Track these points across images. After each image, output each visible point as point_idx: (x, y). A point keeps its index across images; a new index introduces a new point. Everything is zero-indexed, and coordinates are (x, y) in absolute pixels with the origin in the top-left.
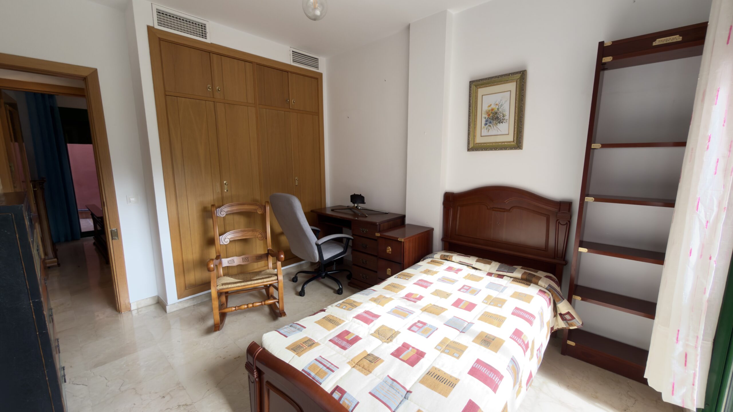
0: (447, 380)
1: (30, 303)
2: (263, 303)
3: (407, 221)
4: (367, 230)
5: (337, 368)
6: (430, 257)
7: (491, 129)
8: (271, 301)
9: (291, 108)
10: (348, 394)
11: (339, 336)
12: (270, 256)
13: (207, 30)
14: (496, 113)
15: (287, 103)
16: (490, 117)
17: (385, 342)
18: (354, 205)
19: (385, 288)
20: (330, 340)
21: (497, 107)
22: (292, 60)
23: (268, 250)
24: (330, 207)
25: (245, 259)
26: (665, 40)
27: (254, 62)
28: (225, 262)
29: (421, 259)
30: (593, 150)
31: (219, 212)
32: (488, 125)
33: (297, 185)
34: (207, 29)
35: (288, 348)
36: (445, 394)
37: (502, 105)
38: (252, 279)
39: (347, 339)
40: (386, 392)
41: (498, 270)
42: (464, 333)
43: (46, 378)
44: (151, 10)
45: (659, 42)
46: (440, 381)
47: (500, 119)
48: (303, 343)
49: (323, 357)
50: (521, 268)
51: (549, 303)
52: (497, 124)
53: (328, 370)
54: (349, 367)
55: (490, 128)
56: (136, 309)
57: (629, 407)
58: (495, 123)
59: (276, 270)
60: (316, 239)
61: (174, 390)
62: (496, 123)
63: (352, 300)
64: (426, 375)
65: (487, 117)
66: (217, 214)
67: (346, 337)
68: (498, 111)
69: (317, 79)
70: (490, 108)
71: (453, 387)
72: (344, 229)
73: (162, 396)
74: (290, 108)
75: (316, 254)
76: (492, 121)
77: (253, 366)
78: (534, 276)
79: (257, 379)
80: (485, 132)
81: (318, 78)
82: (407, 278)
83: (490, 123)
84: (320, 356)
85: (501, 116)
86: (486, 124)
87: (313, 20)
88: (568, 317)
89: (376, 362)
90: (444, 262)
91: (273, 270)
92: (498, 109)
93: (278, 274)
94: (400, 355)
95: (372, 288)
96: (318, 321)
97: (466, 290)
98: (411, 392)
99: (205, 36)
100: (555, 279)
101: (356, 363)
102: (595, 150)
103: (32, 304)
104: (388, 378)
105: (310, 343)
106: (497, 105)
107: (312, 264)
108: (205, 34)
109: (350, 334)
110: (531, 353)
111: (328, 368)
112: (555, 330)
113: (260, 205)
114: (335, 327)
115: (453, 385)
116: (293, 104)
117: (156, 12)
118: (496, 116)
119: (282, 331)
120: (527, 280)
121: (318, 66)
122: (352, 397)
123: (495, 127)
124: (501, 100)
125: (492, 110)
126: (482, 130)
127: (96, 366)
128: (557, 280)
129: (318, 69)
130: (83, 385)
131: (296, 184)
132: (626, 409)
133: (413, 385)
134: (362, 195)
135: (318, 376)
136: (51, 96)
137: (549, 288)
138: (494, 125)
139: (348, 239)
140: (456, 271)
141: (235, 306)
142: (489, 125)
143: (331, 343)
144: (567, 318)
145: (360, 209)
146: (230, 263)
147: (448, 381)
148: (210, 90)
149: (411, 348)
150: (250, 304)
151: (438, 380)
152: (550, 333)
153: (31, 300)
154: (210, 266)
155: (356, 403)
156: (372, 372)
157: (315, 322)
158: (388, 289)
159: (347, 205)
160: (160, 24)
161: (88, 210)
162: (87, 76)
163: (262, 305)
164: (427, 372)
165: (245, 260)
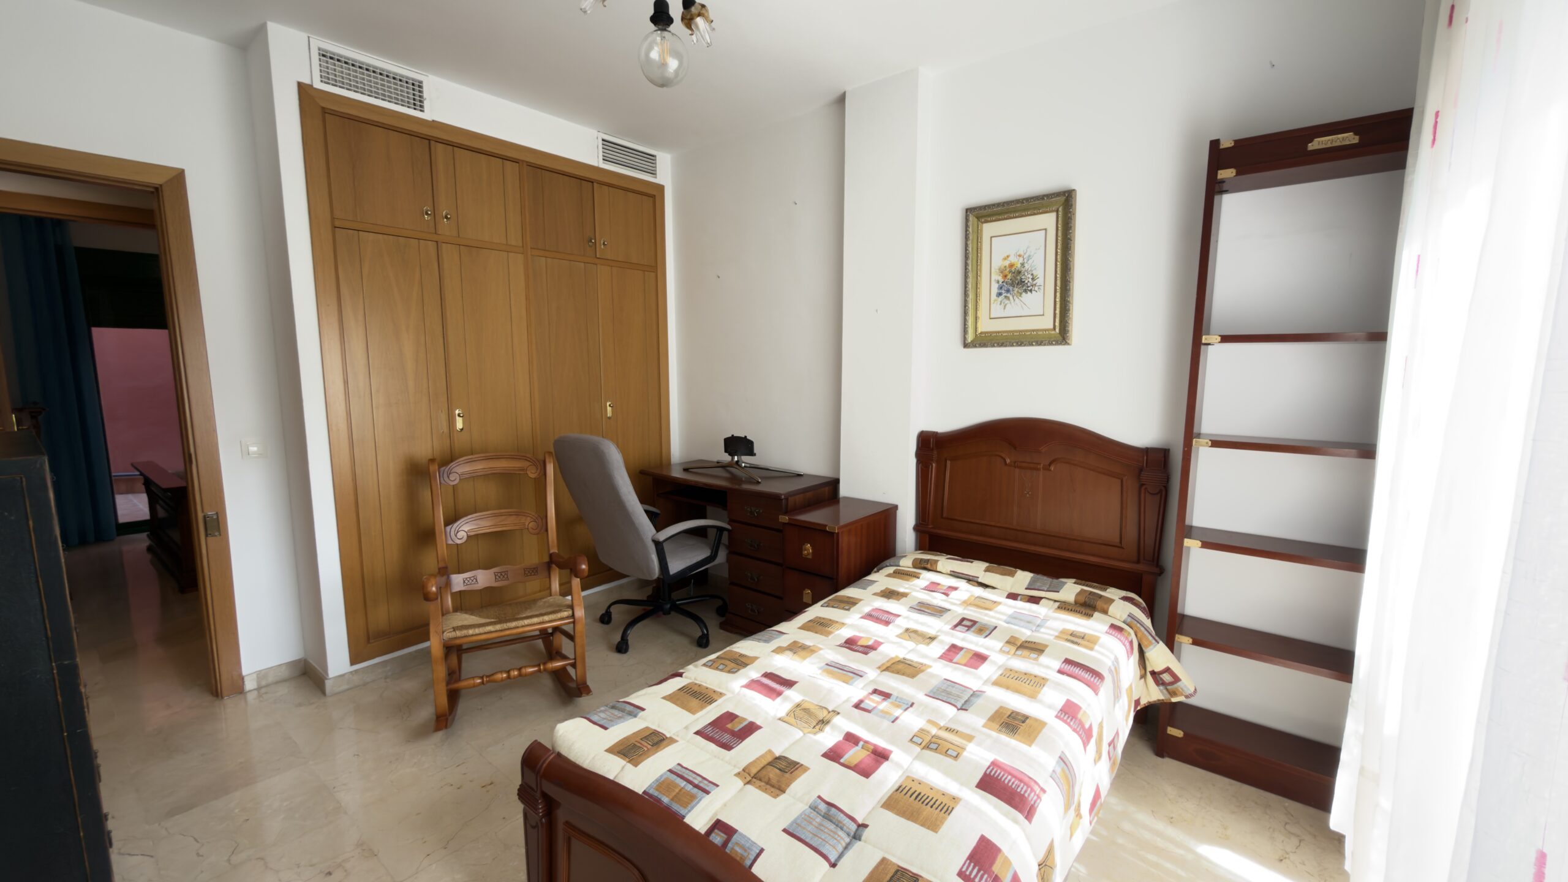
0: (937, 800)
1: (52, 669)
2: (542, 667)
3: (844, 491)
4: (761, 511)
5: (715, 787)
6: (892, 564)
7: (1010, 303)
8: (559, 664)
9: (598, 256)
10: (741, 834)
11: (715, 724)
12: (554, 566)
13: (425, 95)
14: (1019, 272)
15: (590, 246)
16: (1006, 280)
17: (809, 733)
18: (733, 459)
19: (804, 627)
20: (697, 733)
21: (1021, 260)
22: (601, 158)
23: (551, 556)
24: (681, 464)
25: (501, 575)
26: (1329, 140)
27: (523, 161)
28: (458, 581)
29: (874, 568)
30: (1206, 346)
31: (445, 475)
32: (1004, 295)
33: (609, 418)
34: (424, 92)
35: (610, 750)
36: (933, 826)
37: (1029, 256)
38: (516, 617)
39: (732, 729)
40: (817, 828)
41: (1030, 587)
42: (967, 710)
43: (79, 833)
44: (308, 51)
45: (1319, 144)
46: (923, 803)
47: (1027, 284)
48: (641, 739)
49: (684, 766)
50: (1075, 583)
51: (1129, 650)
52: (1021, 294)
53: (695, 790)
54: (739, 783)
55: (1007, 302)
56: (255, 689)
57: (1287, 854)
58: (1018, 292)
59: (569, 598)
60: (654, 531)
61: (353, 857)
62: (1020, 291)
63: (736, 653)
64: (893, 792)
65: (1001, 279)
66: (442, 479)
67: (729, 726)
68: (1023, 269)
69: (653, 197)
70: (1007, 263)
71: (949, 814)
72: (710, 509)
73: (326, 872)
74: (596, 256)
75: (653, 561)
76: (1011, 288)
77: (536, 792)
78: (1101, 596)
79: (544, 820)
80: (997, 310)
81: (655, 196)
82: (847, 608)
83: (1008, 291)
84: (679, 764)
85: (1028, 278)
86: (999, 294)
87: (659, 86)
88: (1166, 677)
89: (794, 770)
90: (920, 574)
91: (561, 597)
92: (1022, 264)
93: (574, 604)
94: (841, 757)
95: (776, 628)
96: (670, 695)
97: (966, 628)
98: (865, 826)
99: (421, 106)
100: (1142, 604)
101: (752, 775)
102: (1210, 346)
103: (55, 672)
104: (820, 801)
105: (655, 740)
106: (1020, 256)
107: (644, 583)
108: (420, 101)
109: (736, 720)
110: (1097, 748)
111: (696, 786)
112: (1144, 706)
113: (534, 459)
114: (706, 707)
115: (948, 809)
116: (602, 246)
117: (317, 54)
118: (1019, 278)
119: (595, 718)
120: (1086, 607)
121: (656, 171)
122: (750, 839)
123: (1017, 300)
124: (1028, 248)
125: (1011, 266)
126: (993, 306)
127: (171, 813)
128: (1144, 604)
129: (656, 177)
130: (142, 855)
131: (608, 415)
132: (1282, 858)
133: (870, 813)
134: (748, 438)
135: (676, 802)
136: (58, 224)
137: (1129, 620)
138: (1015, 297)
139: (720, 530)
140: (945, 590)
141: (481, 675)
142: (1006, 297)
143: (699, 738)
144: (1165, 679)
145: (745, 467)
146: (467, 585)
147: (938, 803)
148: (429, 218)
149: (861, 743)
150: (513, 669)
151: (919, 801)
152: (1134, 711)
153: (55, 662)
154: (429, 589)
155: (758, 851)
156: (787, 791)
157: (664, 698)
158: (808, 630)
159: (716, 460)
160: (325, 80)
161: (138, 473)
162: (161, 185)
163: (539, 671)
164: (896, 787)
165: (501, 577)
